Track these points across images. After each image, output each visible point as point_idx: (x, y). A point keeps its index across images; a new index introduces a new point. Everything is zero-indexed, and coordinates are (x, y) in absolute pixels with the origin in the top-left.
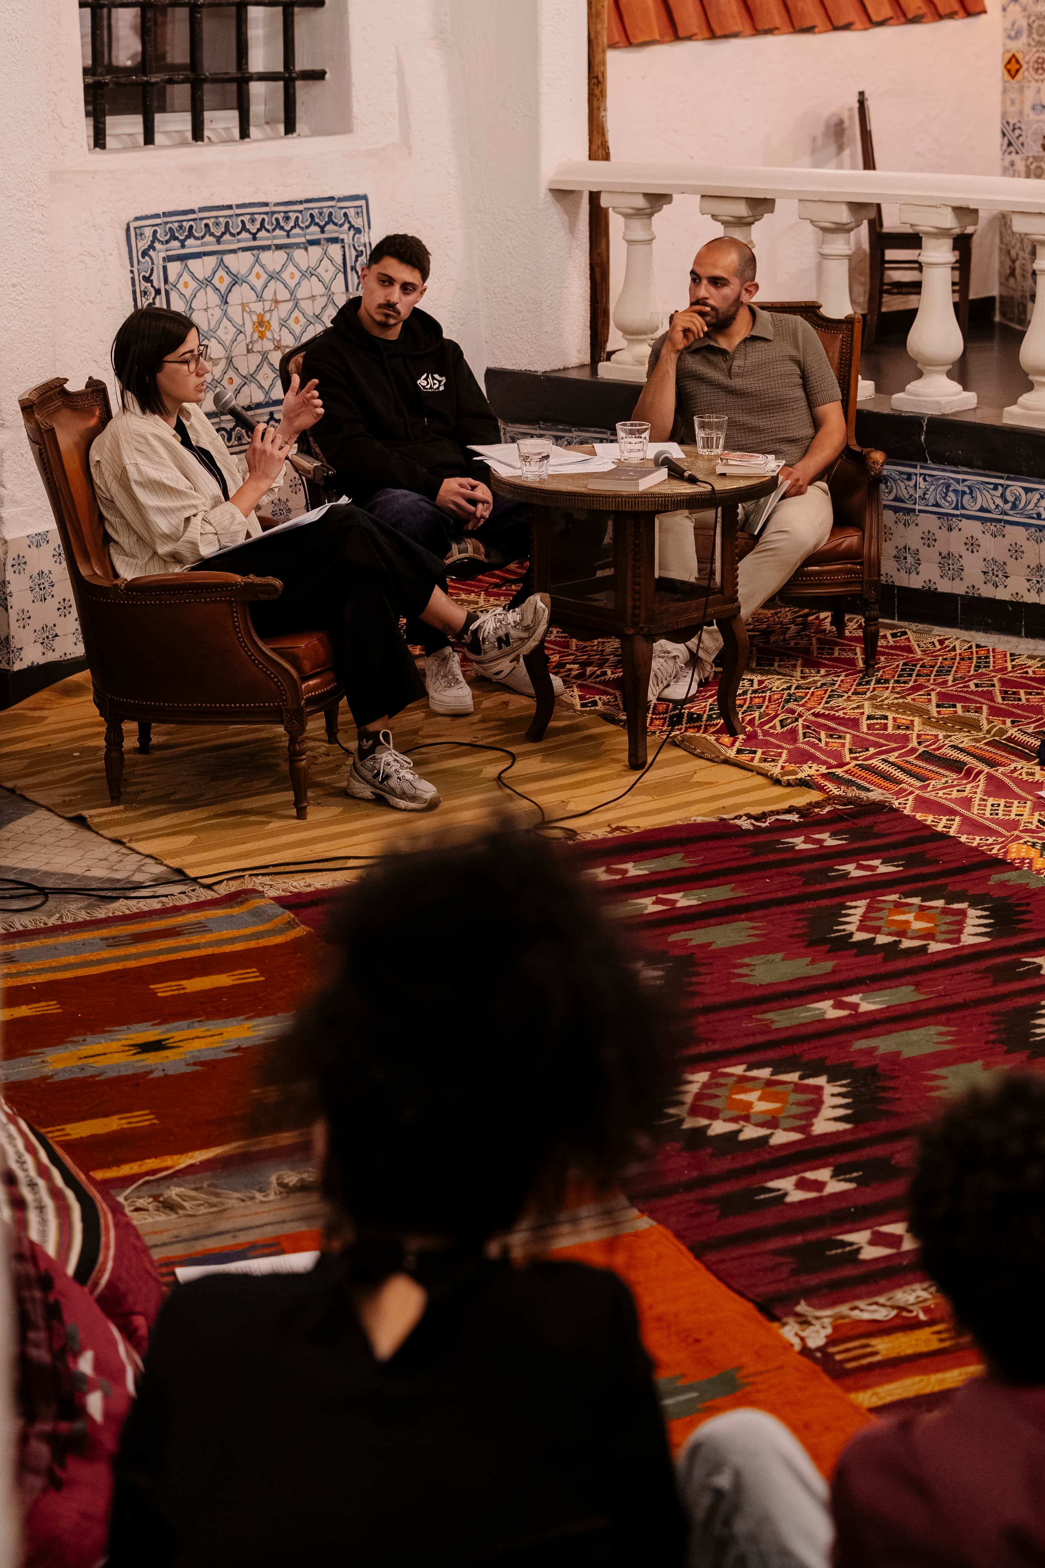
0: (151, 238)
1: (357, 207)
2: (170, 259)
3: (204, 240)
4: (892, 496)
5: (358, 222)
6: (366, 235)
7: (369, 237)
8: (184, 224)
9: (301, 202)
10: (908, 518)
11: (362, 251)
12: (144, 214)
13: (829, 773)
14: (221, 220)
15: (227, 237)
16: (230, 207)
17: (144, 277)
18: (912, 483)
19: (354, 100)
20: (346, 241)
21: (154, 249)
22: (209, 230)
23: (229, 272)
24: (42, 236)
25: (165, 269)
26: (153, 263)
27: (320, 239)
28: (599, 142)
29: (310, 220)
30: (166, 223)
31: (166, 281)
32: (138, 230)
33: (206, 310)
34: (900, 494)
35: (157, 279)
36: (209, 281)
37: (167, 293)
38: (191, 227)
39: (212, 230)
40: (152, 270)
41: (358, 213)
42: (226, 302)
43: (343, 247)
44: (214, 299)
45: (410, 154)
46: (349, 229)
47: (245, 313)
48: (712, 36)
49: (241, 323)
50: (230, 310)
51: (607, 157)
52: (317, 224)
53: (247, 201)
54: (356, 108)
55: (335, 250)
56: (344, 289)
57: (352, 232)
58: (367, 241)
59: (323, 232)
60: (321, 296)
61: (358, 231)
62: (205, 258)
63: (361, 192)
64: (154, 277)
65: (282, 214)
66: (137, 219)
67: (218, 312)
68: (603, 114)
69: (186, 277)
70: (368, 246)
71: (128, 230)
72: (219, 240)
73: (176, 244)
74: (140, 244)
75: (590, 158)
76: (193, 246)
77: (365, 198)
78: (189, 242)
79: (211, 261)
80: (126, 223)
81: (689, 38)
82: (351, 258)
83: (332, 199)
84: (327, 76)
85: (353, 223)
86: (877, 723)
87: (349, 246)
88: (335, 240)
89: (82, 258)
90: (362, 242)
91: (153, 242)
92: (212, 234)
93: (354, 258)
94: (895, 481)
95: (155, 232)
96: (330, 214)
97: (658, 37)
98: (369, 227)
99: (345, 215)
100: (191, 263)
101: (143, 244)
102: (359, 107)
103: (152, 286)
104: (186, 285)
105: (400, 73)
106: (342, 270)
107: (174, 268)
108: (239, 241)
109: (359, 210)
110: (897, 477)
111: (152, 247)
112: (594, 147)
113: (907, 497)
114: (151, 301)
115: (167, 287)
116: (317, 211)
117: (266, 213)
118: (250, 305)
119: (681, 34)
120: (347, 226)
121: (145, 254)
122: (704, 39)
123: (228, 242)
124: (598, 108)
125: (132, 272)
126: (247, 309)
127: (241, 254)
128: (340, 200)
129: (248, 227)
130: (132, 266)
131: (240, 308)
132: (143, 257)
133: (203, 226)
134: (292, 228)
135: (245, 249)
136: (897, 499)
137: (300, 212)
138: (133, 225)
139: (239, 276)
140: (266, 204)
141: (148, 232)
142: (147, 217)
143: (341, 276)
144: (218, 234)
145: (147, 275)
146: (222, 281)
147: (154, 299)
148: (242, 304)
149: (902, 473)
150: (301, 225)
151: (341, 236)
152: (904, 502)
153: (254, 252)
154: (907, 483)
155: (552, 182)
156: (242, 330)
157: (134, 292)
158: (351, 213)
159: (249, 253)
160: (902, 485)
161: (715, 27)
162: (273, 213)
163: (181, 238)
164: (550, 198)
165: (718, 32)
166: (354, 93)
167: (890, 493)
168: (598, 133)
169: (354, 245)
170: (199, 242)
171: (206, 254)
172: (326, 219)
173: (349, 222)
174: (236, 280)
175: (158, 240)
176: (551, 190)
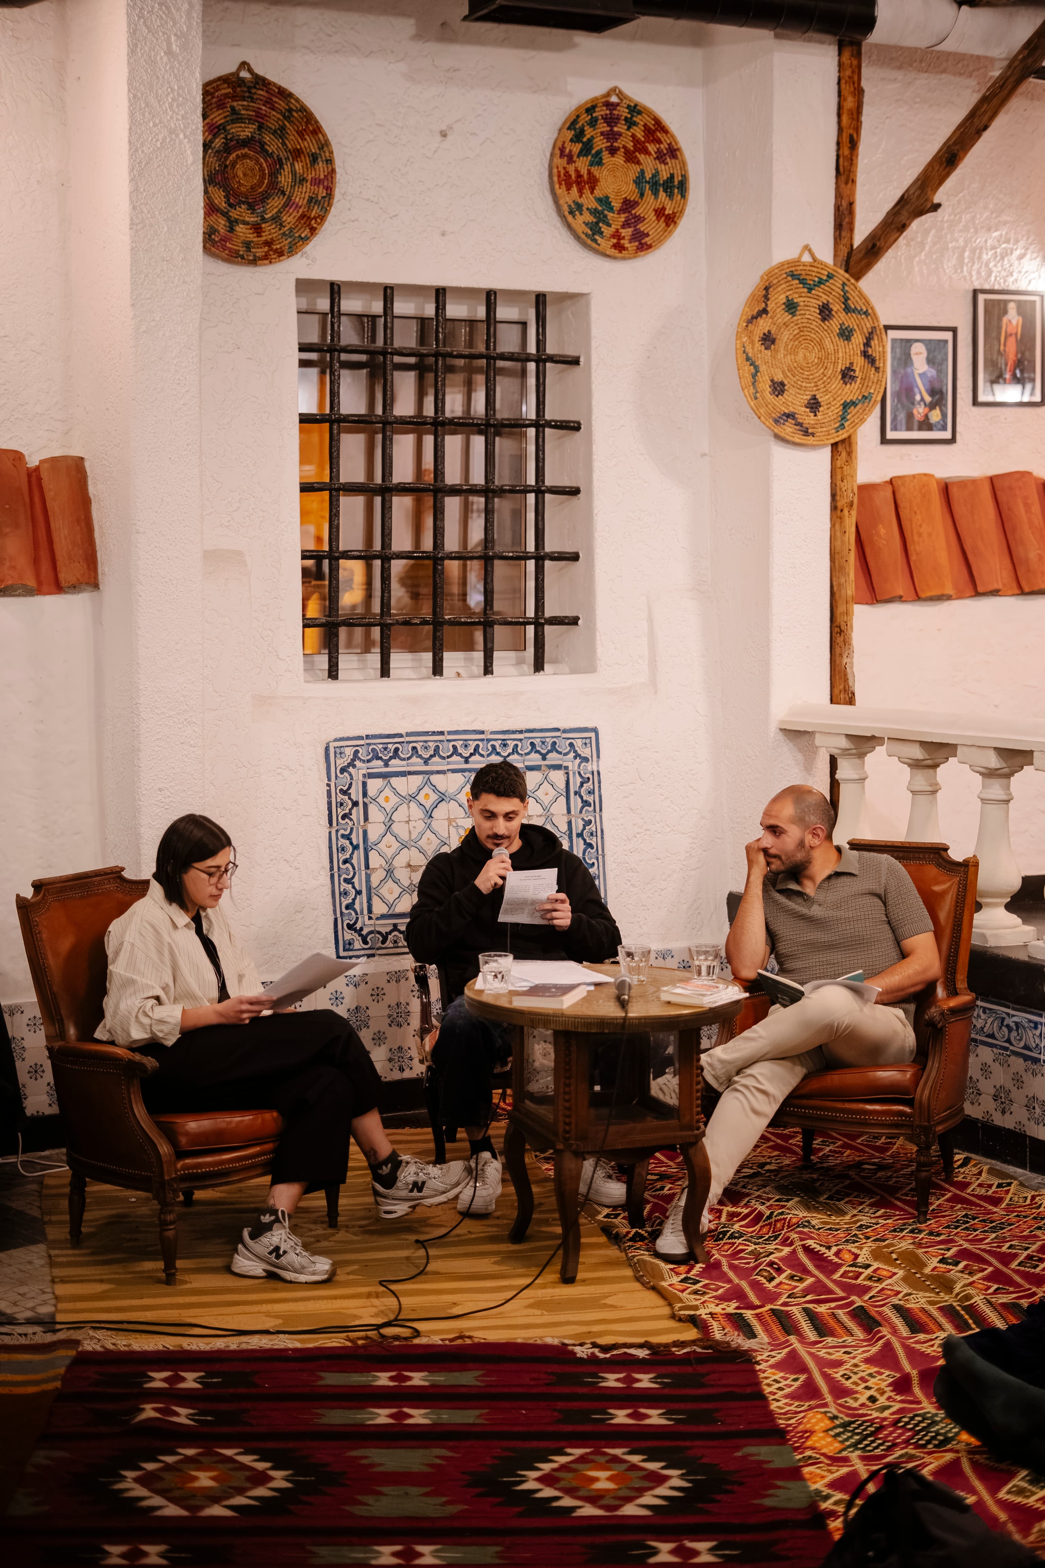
0: (351, 757)
1: (586, 738)
2: (371, 776)
3: (410, 761)
4: (1022, 1044)
5: (586, 752)
6: (595, 763)
7: (598, 766)
8: (390, 746)
9: (521, 732)
10: (1035, 1067)
11: (588, 778)
12: (346, 735)
13: (736, 1314)
14: (430, 744)
15: (436, 759)
16: (442, 733)
17: (341, 790)
18: (1038, 1032)
19: (598, 643)
20: (570, 768)
21: (354, 766)
22: (417, 752)
23: (434, 788)
24: (193, 749)
25: (364, 784)
26: (352, 778)
27: (541, 766)
28: (842, 687)
29: (530, 748)
30: (369, 744)
31: (365, 794)
32: (337, 750)
33: (408, 822)
34: (1028, 1043)
35: (356, 793)
36: (413, 797)
37: (365, 805)
38: (397, 750)
39: (420, 753)
40: (351, 784)
41: (586, 744)
42: (431, 816)
43: (567, 773)
44: (416, 812)
45: (656, 693)
46: (575, 758)
47: (451, 827)
48: (1022, 592)
49: (447, 836)
50: (435, 825)
51: (851, 701)
52: (538, 752)
53: (461, 729)
54: (600, 651)
55: (558, 777)
56: (565, 811)
57: (578, 760)
58: (595, 769)
59: (544, 759)
60: (538, 816)
61: (586, 760)
62: (409, 777)
63: (590, 725)
64: (352, 791)
65: (500, 742)
66: (336, 740)
67: (421, 826)
68: (845, 660)
69: (388, 792)
70: (596, 774)
71: (327, 749)
72: (426, 762)
73: (380, 763)
74: (338, 762)
75: (832, 702)
76: (396, 765)
77: (595, 730)
78: (393, 762)
79: (417, 780)
80: (325, 742)
81: (995, 593)
82: (575, 783)
83: (558, 730)
84: (580, 622)
85: (579, 752)
86: (852, 1271)
87: (574, 773)
88: (558, 767)
89: (279, 771)
90: (590, 769)
91: (353, 760)
92: (420, 756)
93: (578, 785)
94: (1024, 1028)
95: (357, 752)
96: (554, 743)
97: (949, 590)
98: (598, 757)
99: (571, 745)
100: (394, 780)
101: (342, 762)
102: (604, 649)
103: (350, 798)
104: (387, 799)
105: (650, 620)
106: (565, 794)
107: (374, 785)
108: (448, 763)
109: (588, 741)
110: (1026, 1025)
111: (352, 764)
112: (836, 691)
113: (1034, 1046)
114: (347, 811)
115: (365, 800)
116: (539, 740)
117: (482, 740)
118: (457, 821)
119: (980, 589)
120: (572, 755)
121: (343, 770)
122: (1013, 595)
123: (437, 764)
124: (841, 655)
125: (328, 785)
126: (454, 824)
127: (450, 775)
128: (565, 731)
129: (460, 751)
130: (329, 780)
131: (446, 823)
132: (342, 773)
133: (410, 749)
134: (471, 755)
135: (454, 771)
136: (1026, 1047)
137: (521, 740)
138: (332, 745)
139: (446, 794)
140: (482, 732)
141: (349, 752)
142: (348, 739)
143: (562, 800)
144: (427, 756)
145: (345, 789)
146: (428, 798)
147: (350, 810)
148: (449, 819)
149: (1030, 1021)
150: (520, 752)
151: (565, 764)
152: (1031, 1051)
153: (466, 774)
154: (1034, 1031)
155: (782, 722)
156: (448, 842)
157: (330, 804)
158: (578, 744)
159: (459, 775)
160: (1030, 1032)
161: (1023, 583)
162: (489, 740)
163: (384, 758)
164: (781, 736)
165: (1027, 590)
166: (598, 638)
167: (1021, 1040)
168: (840, 678)
169: (579, 773)
170: (404, 763)
171: (410, 773)
172: (549, 748)
173: (575, 752)
174: (442, 798)
175: (359, 759)
176: (781, 729)
